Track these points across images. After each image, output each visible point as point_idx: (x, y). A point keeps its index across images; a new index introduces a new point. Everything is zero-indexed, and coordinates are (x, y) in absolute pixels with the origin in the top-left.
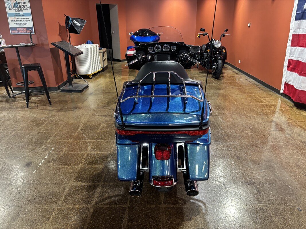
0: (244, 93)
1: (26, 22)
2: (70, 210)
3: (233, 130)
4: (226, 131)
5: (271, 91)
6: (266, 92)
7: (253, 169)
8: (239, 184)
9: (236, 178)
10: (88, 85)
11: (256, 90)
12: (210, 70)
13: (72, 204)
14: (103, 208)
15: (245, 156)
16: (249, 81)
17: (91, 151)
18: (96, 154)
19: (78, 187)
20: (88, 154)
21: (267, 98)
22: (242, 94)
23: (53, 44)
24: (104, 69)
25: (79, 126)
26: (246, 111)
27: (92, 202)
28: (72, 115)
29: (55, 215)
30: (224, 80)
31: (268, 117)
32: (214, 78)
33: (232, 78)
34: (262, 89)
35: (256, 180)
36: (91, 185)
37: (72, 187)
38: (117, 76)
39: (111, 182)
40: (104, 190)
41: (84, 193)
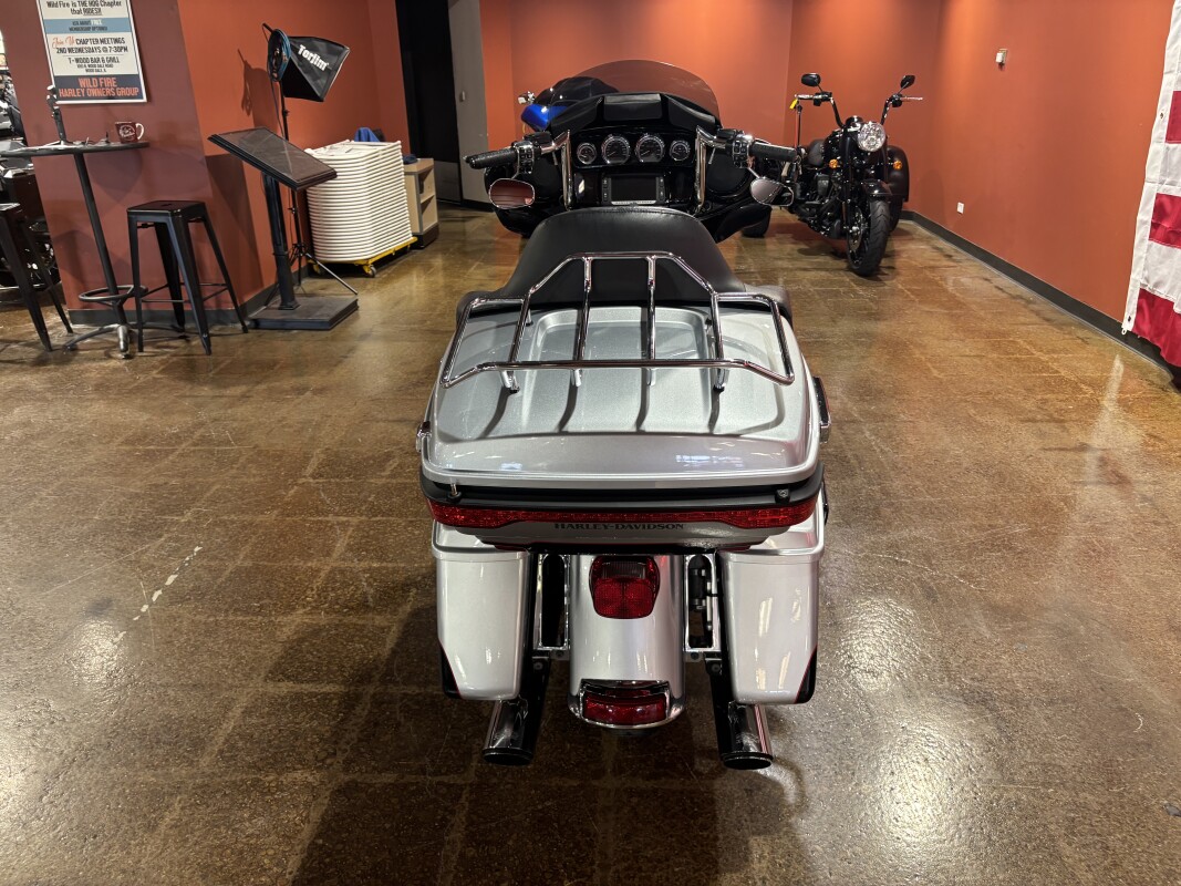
0: (971, 332)
1: (113, 54)
2: (243, 793)
3: (918, 483)
4: (887, 484)
5: (1084, 327)
6: (1062, 329)
7: (990, 640)
8: (927, 703)
9: (917, 675)
10: (356, 302)
11: (1022, 319)
12: (841, 244)
13: (249, 767)
14: (370, 786)
15: (958, 588)
16: (997, 287)
17: (343, 560)
18: (364, 571)
19: (279, 700)
21: (1066, 351)
22: (962, 337)
23: (215, 139)
24: (423, 242)
25: (308, 459)
26: (975, 405)
27: (328, 761)
28: (284, 418)
29: (182, 808)
30: (894, 283)
31: (1064, 429)
32: (856, 273)
33: (928, 273)
34: (1049, 316)
35: (1000, 683)
36: (331, 695)
37: (256, 700)
38: (471, 265)
39: (413, 683)
40: (380, 716)
41: (304, 723)
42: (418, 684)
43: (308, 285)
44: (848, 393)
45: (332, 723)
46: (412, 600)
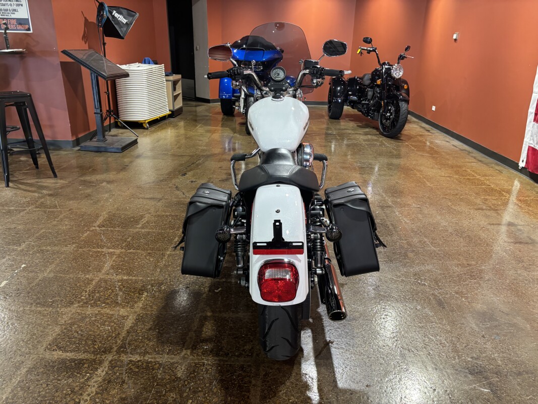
0: (443, 165)
1: (15, 7)
3: (426, 240)
4: (410, 240)
5: (500, 165)
6: (488, 165)
7: (479, 333)
8: (446, 372)
9: (440, 354)
10: (137, 140)
11: (467, 160)
15: (456, 300)
16: (453, 145)
17: (108, 274)
18: (118, 281)
19: (51, 364)
20: (98, 282)
21: (492, 176)
22: (439, 167)
23: (64, 52)
24: (174, 114)
25: (98, 217)
26: (451, 200)
31: (498, 214)
32: (385, 136)
33: (420, 138)
34: (480, 159)
35: (488, 361)
36: (85, 361)
37: (37, 363)
38: (197, 126)
39: (137, 353)
40: (112, 376)
41: (64, 380)
42: (140, 354)
43: (114, 131)
44: (386, 192)
45: (81, 380)
46: (144, 299)
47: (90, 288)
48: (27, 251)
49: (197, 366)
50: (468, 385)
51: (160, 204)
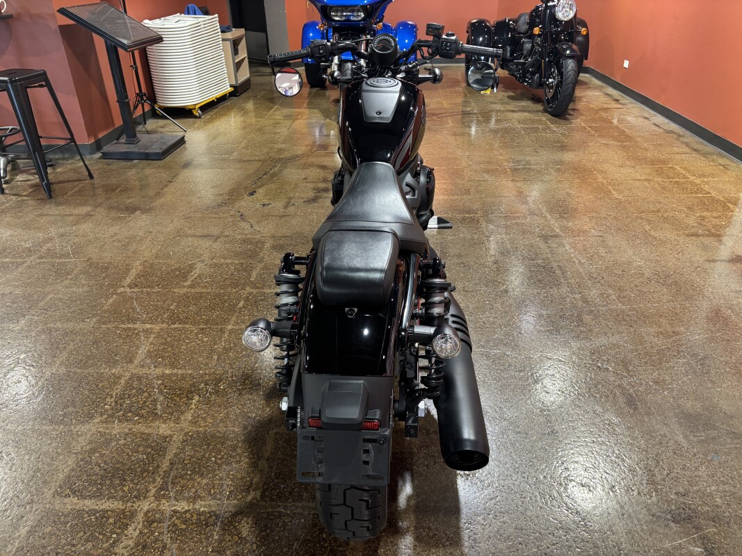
0: (639, 160)
4: (587, 292)
5: (724, 157)
6: (707, 158)
7: (688, 450)
10: (183, 138)
11: (676, 149)
12: (540, 92)
15: (654, 395)
16: (654, 124)
17: (143, 366)
18: (158, 378)
19: (62, 518)
20: (130, 379)
21: (713, 176)
22: (633, 164)
25: (129, 270)
28: (116, 234)
30: (578, 122)
32: (550, 114)
33: (603, 114)
34: (696, 146)
35: (701, 498)
36: (109, 513)
37: (42, 518)
38: (271, 108)
39: (184, 498)
40: (148, 537)
41: (80, 546)
42: (188, 500)
43: (151, 124)
44: (551, 211)
45: (105, 545)
46: (194, 407)
47: (118, 389)
48: (28, 331)
49: (270, 517)
50: (670, 542)
51: (217, 246)
